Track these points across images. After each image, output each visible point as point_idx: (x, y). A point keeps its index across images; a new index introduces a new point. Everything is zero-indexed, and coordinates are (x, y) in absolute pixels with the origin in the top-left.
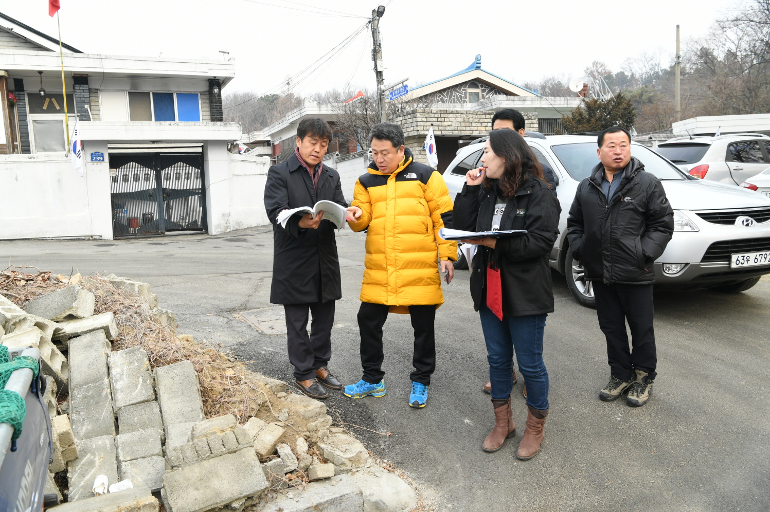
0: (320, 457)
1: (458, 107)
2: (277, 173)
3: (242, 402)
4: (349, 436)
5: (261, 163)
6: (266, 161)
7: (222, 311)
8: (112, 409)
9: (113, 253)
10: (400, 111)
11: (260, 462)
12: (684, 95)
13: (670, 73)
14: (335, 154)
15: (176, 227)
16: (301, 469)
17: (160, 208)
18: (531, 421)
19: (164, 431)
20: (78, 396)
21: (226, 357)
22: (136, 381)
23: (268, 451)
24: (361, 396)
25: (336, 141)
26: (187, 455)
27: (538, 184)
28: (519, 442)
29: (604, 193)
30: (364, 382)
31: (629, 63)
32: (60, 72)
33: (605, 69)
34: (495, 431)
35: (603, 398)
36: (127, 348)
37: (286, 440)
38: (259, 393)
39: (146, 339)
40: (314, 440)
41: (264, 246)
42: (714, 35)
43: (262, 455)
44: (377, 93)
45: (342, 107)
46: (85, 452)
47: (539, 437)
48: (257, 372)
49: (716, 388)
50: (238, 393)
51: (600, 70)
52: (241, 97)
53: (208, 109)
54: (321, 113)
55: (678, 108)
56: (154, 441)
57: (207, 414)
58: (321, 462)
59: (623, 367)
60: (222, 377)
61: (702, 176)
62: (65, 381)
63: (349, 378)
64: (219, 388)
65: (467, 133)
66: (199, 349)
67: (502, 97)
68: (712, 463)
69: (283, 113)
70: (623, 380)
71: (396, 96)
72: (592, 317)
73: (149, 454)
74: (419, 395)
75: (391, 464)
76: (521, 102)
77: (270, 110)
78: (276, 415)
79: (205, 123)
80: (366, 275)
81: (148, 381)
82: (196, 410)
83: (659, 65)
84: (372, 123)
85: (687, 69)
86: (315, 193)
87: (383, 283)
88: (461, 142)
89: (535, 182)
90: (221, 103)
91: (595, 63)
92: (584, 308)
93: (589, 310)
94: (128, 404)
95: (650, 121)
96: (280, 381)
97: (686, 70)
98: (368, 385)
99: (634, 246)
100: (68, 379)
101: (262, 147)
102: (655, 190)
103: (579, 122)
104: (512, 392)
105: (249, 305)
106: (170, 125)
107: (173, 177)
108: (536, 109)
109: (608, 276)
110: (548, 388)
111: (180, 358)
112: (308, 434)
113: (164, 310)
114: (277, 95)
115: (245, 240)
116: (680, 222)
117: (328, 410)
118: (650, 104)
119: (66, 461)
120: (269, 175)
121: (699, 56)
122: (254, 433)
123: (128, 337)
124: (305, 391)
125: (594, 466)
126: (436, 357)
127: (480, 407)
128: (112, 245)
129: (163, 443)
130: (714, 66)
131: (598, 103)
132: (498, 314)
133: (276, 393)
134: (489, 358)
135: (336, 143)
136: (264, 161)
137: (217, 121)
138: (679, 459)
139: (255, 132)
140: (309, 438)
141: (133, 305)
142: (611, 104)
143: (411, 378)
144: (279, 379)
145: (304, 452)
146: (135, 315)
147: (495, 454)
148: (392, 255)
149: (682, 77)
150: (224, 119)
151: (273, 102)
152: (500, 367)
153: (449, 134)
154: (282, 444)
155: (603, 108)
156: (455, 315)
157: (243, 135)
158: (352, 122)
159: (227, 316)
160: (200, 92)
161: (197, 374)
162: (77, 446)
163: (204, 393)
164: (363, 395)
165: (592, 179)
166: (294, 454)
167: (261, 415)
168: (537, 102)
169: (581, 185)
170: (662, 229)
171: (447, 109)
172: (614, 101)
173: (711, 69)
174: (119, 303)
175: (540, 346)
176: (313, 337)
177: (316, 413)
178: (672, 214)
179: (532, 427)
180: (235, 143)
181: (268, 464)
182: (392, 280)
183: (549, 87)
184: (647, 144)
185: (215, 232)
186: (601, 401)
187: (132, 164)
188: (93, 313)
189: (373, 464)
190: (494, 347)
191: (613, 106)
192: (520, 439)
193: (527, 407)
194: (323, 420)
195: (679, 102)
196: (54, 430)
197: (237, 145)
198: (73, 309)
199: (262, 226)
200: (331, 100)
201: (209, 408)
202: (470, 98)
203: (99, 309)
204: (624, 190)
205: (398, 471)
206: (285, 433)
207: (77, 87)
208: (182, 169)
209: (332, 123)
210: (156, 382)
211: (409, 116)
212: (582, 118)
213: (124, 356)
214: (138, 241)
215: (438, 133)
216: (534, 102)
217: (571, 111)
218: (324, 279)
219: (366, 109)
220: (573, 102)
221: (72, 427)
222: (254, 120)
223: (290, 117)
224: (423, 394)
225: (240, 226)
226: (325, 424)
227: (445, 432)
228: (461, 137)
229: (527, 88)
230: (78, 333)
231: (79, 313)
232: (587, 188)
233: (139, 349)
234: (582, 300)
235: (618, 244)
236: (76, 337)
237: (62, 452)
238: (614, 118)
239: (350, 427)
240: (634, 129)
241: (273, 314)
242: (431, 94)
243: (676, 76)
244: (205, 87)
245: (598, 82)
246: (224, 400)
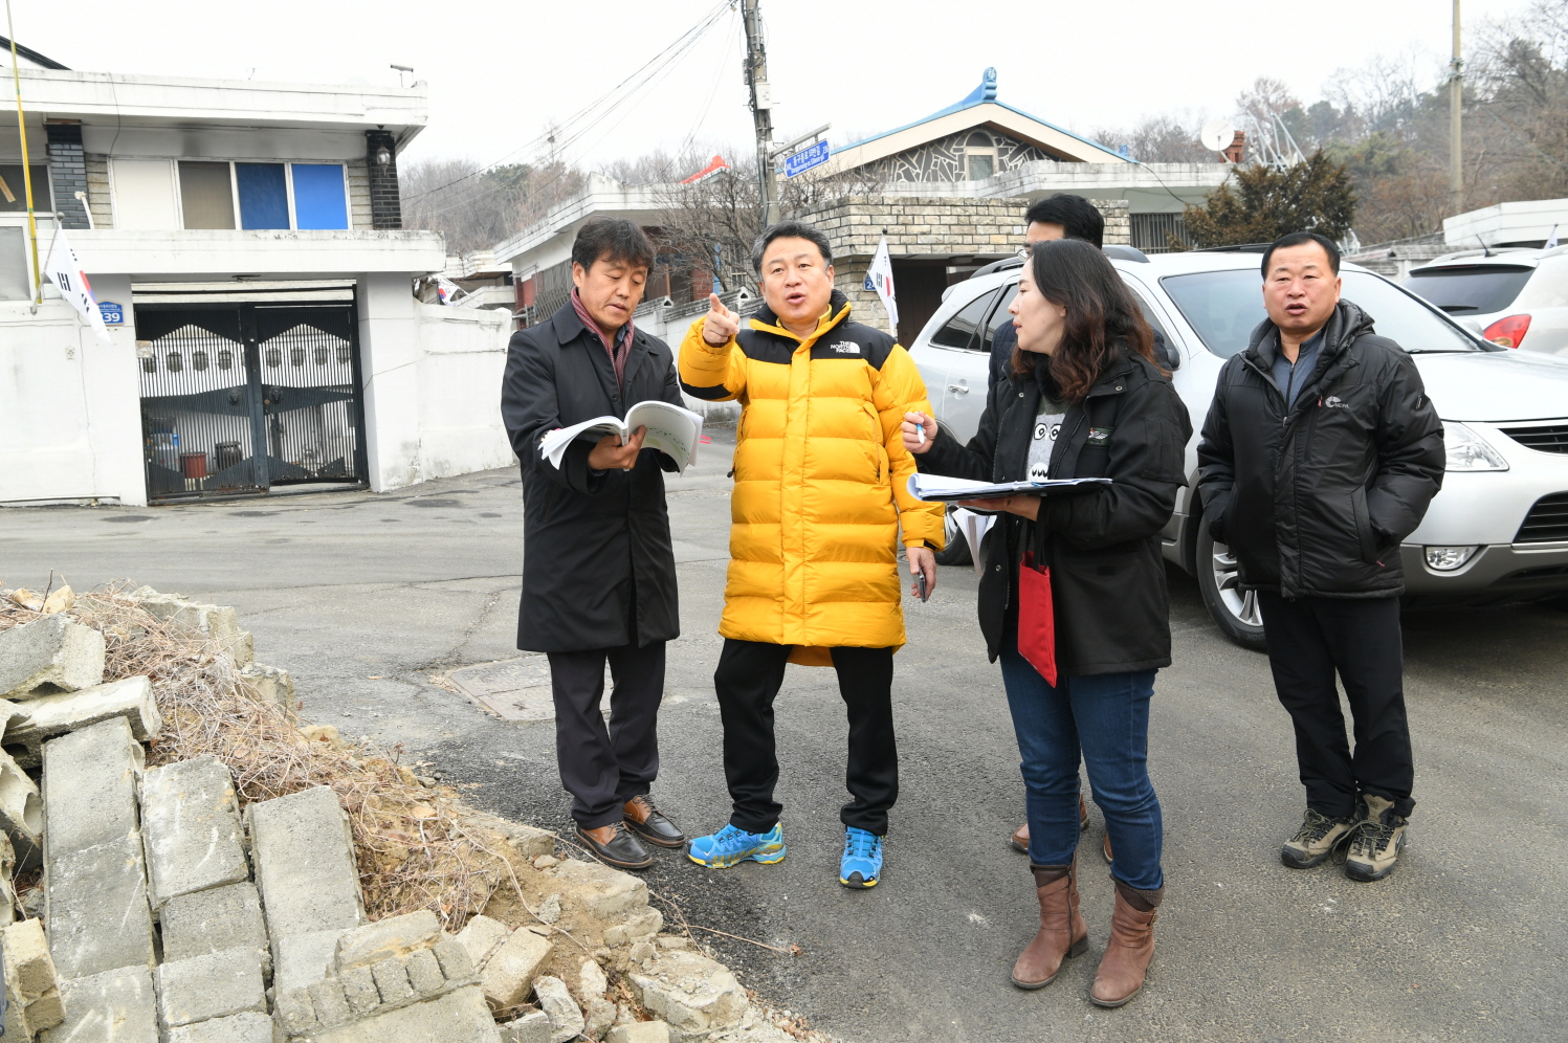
0: (635, 1007)
1: (944, 190)
2: (530, 347)
3: (451, 879)
4: (701, 957)
5: (492, 325)
6: (503, 320)
7: (404, 668)
8: (146, 902)
9: (147, 536)
10: (810, 202)
11: (496, 1020)
12: (1471, 153)
13: (1438, 104)
14: (663, 303)
15: (293, 475)
16: (592, 1035)
17: (257, 432)
18: (1123, 916)
19: (270, 953)
20: (67, 874)
21: (414, 776)
22: (204, 837)
23: (515, 995)
24: (729, 862)
25: (664, 272)
26: (326, 1007)
27: (1139, 370)
28: (1096, 966)
29: (1278, 389)
30: (734, 829)
31: (1341, 82)
32: (15, 114)
33: (1284, 96)
34: (1039, 939)
35: (1290, 861)
36: (181, 758)
37: (555, 968)
38: (493, 858)
39: (229, 737)
40: (620, 967)
41: (500, 516)
42: (1543, 10)
43: (499, 1004)
44: (758, 161)
45: (677, 193)
46: (81, 1007)
47: (1143, 954)
48: (486, 809)
49: (1556, 835)
50: (443, 860)
51: (1272, 99)
52: (441, 172)
53: (366, 201)
54: (629, 207)
55: (1458, 184)
56: (247, 975)
57: (371, 909)
58: (636, 1017)
59: (1335, 787)
60: (406, 822)
61: (1515, 340)
62: (33, 841)
63: (701, 820)
64: (398, 848)
65: (966, 250)
66: (352, 759)
67: (1045, 166)
68: (1552, 1014)
69: (540, 209)
70: (1336, 817)
71: (802, 167)
72: (1258, 673)
73: (235, 1008)
74: (863, 859)
75: (800, 1021)
76: (1091, 177)
77: (509, 200)
78: (532, 910)
79: (359, 233)
80: (733, 575)
81: (233, 836)
82: (347, 902)
83: (1411, 84)
84: (747, 229)
85: (1478, 91)
86: (618, 393)
87: (773, 593)
88: (952, 270)
89: (1133, 365)
90: (397, 187)
91: (1261, 84)
92: (1241, 652)
93: (1254, 655)
94: (184, 890)
95: (1392, 215)
96: (539, 830)
97: (1475, 95)
98: (744, 835)
99: (1351, 510)
100: (41, 836)
101: (492, 288)
102: (1398, 379)
103: (1225, 220)
104: (1078, 848)
105: (466, 654)
106: (278, 238)
107: (286, 357)
108: (1124, 192)
109: (1291, 579)
110: (1161, 840)
111: (308, 781)
112: (606, 952)
113: (269, 670)
114: (525, 167)
115: (455, 504)
116: (1464, 450)
117: (652, 896)
118: (1390, 176)
119: (36, 1029)
120: (511, 351)
121: (1506, 61)
122: (481, 952)
123: (184, 734)
124: (598, 853)
125: (1273, 1020)
126: (901, 769)
127: (1005, 883)
128: (144, 519)
129: (269, 982)
130: (1543, 83)
131: (1269, 175)
132: (1046, 671)
133: (531, 858)
134: (1024, 768)
135: (664, 277)
136: (497, 320)
137: (387, 227)
138: (1474, 1003)
139: (477, 252)
140: (610, 961)
141: (195, 657)
142: (1299, 177)
143: (843, 820)
144: (537, 824)
145: (597, 995)
146: (202, 683)
147: (1042, 993)
148: (796, 527)
149: (1465, 111)
150: (403, 223)
151: (516, 182)
152: (1049, 791)
153: (923, 252)
154: (546, 978)
155: (1282, 188)
156: (943, 670)
157: (449, 259)
158: (700, 228)
159: (416, 680)
160: (347, 162)
161: (346, 817)
162: (63, 992)
163: (363, 862)
164: (732, 859)
165: (1251, 356)
166: (574, 999)
167: (497, 909)
168: (1126, 176)
169: (1228, 369)
170: (1416, 468)
171: (920, 195)
172: (1306, 171)
173: (1536, 90)
174: (162, 654)
175: (1141, 742)
176: (617, 728)
177: (626, 903)
178: (1441, 433)
179: (1126, 931)
180: (430, 279)
181: (515, 1024)
182: (794, 586)
183: (1155, 140)
184: (1381, 269)
185: (387, 485)
186: (1285, 869)
187: (190, 329)
188: (102, 679)
189: (759, 1020)
190: (1036, 743)
191: (1304, 182)
192: (1098, 959)
193: (1113, 882)
194: (640, 919)
195: (1459, 170)
196: (7, 958)
197: (435, 282)
198: (54, 671)
199: (494, 470)
200: (651, 177)
201: (375, 896)
202: (971, 168)
203: (116, 669)
204: (1325, 381)
205: (817, 1035)
206: (553, 950)
207: (56, 149)
208: (306, 339)
209: (653, 231)
210: (252, 836)
211: (832, 213)
212: (1231, 212)
213: (176, 777)
214: (206, 508)
215: (900, 251)
216: (1120, 176)
217: (1206, 196)
218: (641, 592)
219: (732, 197)
220: (1210, 175)
221: (51, 948)
222: (475, 225)
223: (558, 217)
224: (871, 856)
225: (443, 471)
226: (646, 929)
227: (924, 943)
228: (952, 260)
229: (1104, 143)
230: (65, 725)
231: (69, 680)
232: (1239, 377)
233: (212, 760)
234: (1237, 634)
235: (1312, 507)
236: (61, 734)
237: (27, 1008)
238: (1306, 211)
239: (704, 934)
240: (1353, 234)
241: (524, 674)
242: (881, 161)
243: (1452, 109)
244: (358, 151)
245: (1268, 125)
246: (410, 878)
